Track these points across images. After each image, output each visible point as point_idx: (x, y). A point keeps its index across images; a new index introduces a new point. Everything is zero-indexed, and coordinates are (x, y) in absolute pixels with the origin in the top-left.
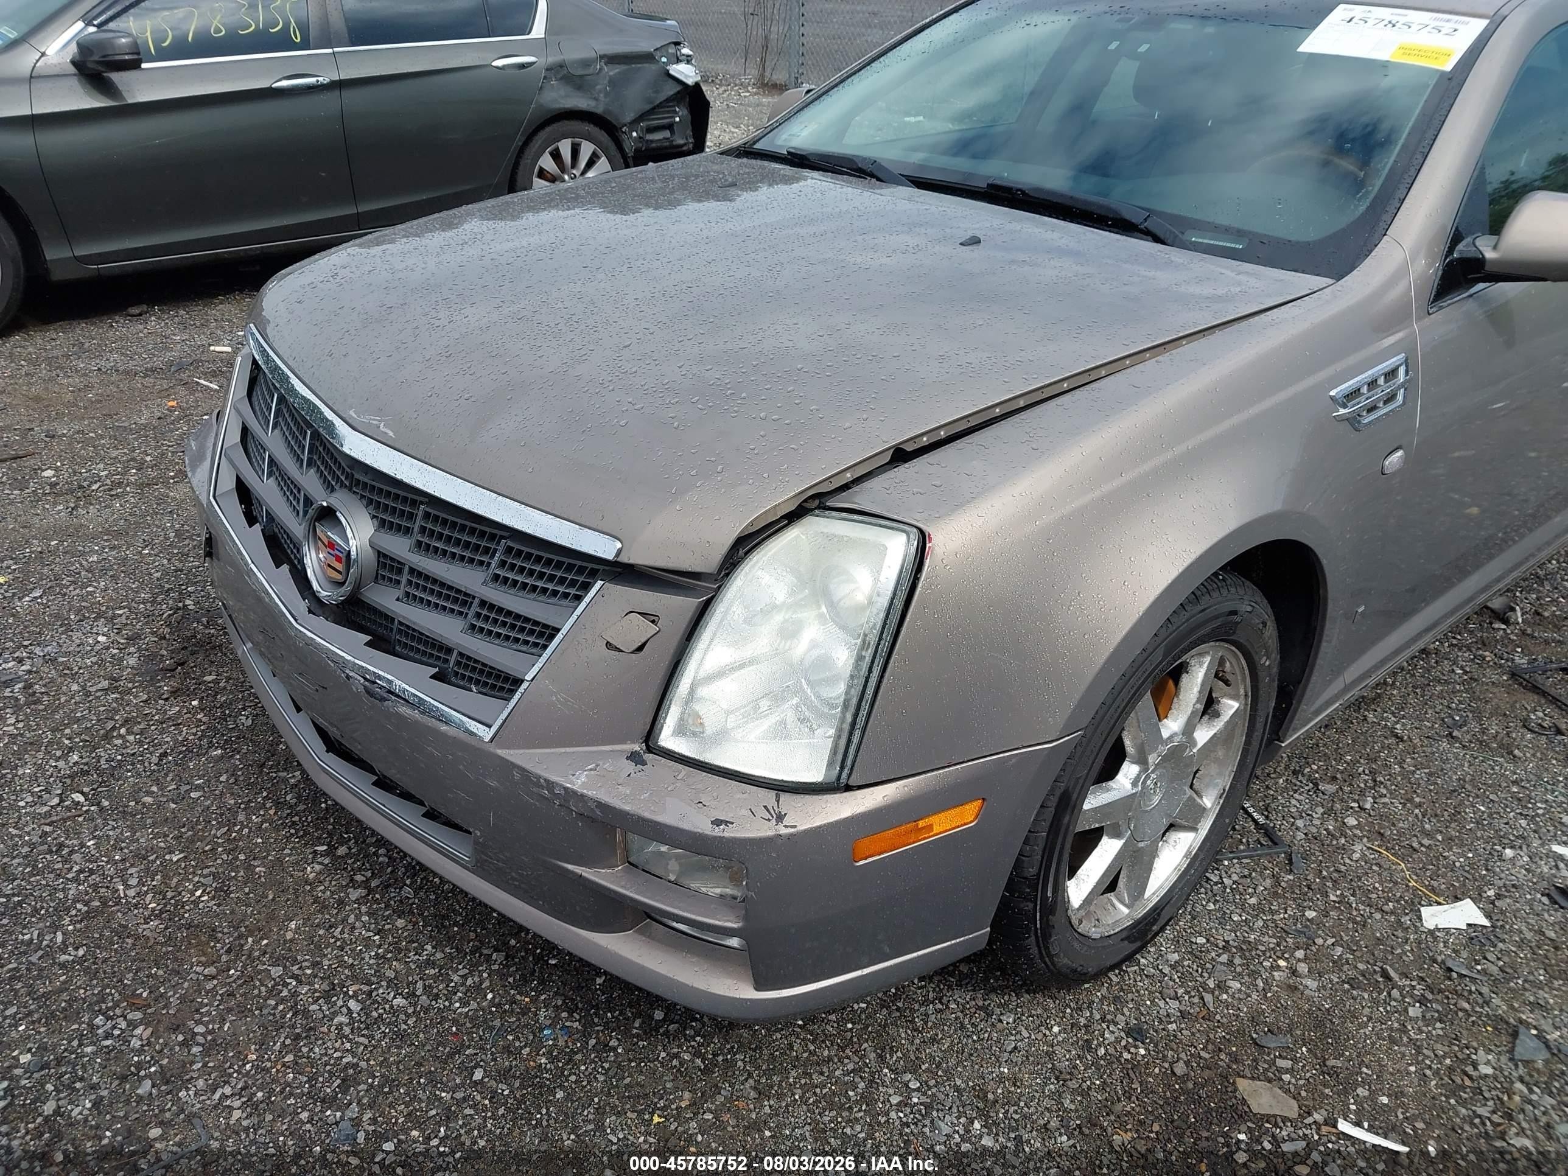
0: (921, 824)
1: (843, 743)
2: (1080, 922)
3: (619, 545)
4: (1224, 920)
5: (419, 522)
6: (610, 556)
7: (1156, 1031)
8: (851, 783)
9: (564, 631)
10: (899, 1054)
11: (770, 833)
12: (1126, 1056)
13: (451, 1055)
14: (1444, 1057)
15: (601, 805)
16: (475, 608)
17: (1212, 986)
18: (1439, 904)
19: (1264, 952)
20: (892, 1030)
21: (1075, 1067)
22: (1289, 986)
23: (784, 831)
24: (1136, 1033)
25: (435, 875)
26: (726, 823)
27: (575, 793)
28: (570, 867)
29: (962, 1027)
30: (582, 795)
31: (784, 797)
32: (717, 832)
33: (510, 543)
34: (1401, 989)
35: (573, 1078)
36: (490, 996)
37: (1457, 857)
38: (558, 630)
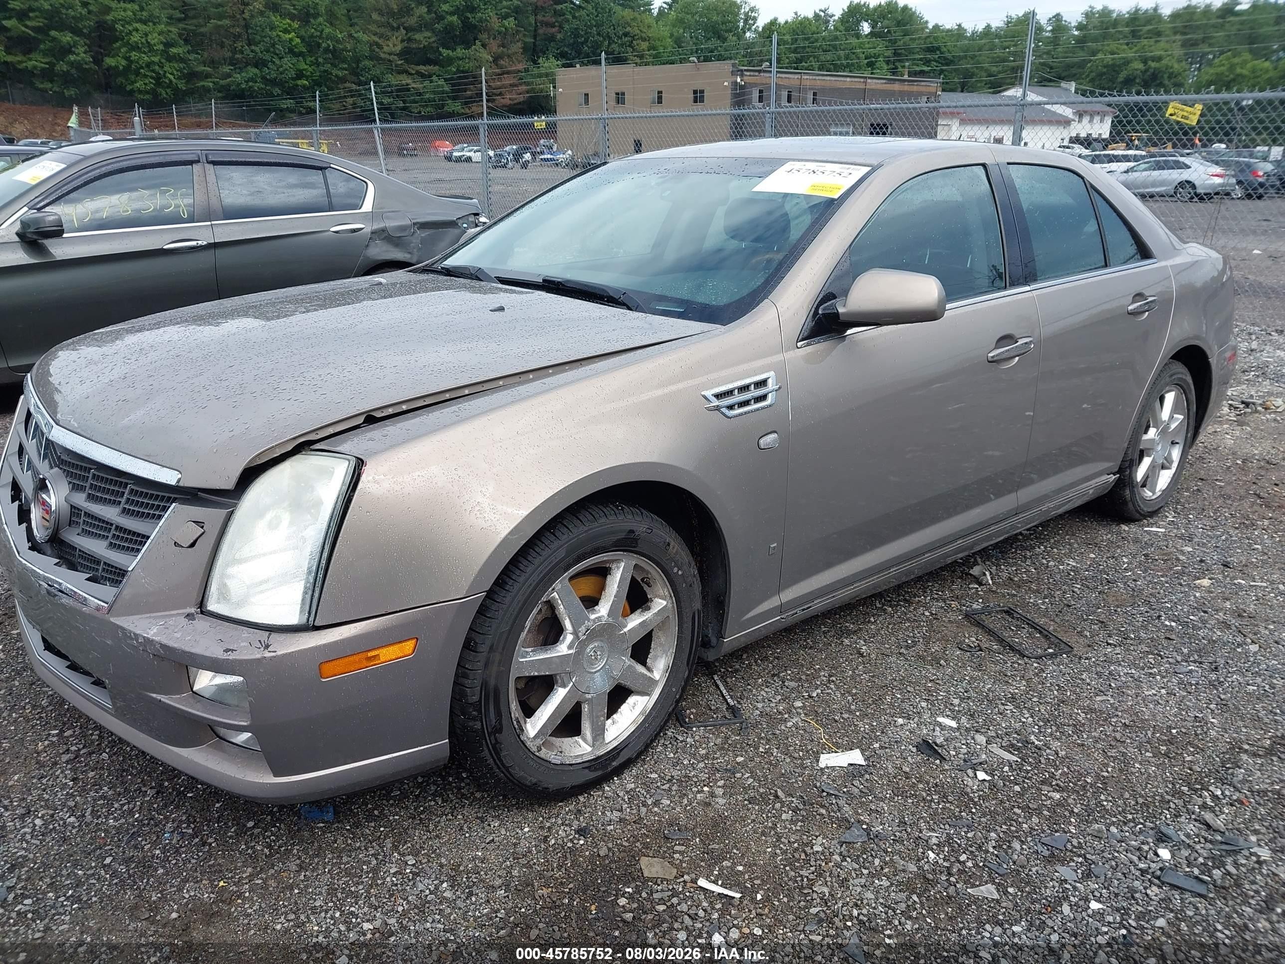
0: (370, 654)
1: (308, 597)
2: (539, 750)
3: (180, 476)
4: (677, 763)
5: (90, 481)
6: (173, 483)
7: (598, 831)
8: (316, 624)
9: (152, 538)
10: (409, 845)
11: (258, 656)
12: (570, 845)
13: (94, 850)
14: (794, 843)
15: (163, 646)
16: (113, 532)
17: (650, 803)
18: (836, 752)
19: (696, 783)
20: (410, 832)
21: (530, 852)
22: (706, 803)
23: (268, 655)
24: (582, 832)
25: (128, 744)
26: (232, 650)
27: (148, 639)
28: (154, 695)
29: (462, 829)
30: (153, 641)
31: (273, 635)
32: (225, 656)
33: (133, 487)
34: (782, 802)
35: (174, 862)
36: (137, 816)
37: (864, 726)
38: (148, 537)
